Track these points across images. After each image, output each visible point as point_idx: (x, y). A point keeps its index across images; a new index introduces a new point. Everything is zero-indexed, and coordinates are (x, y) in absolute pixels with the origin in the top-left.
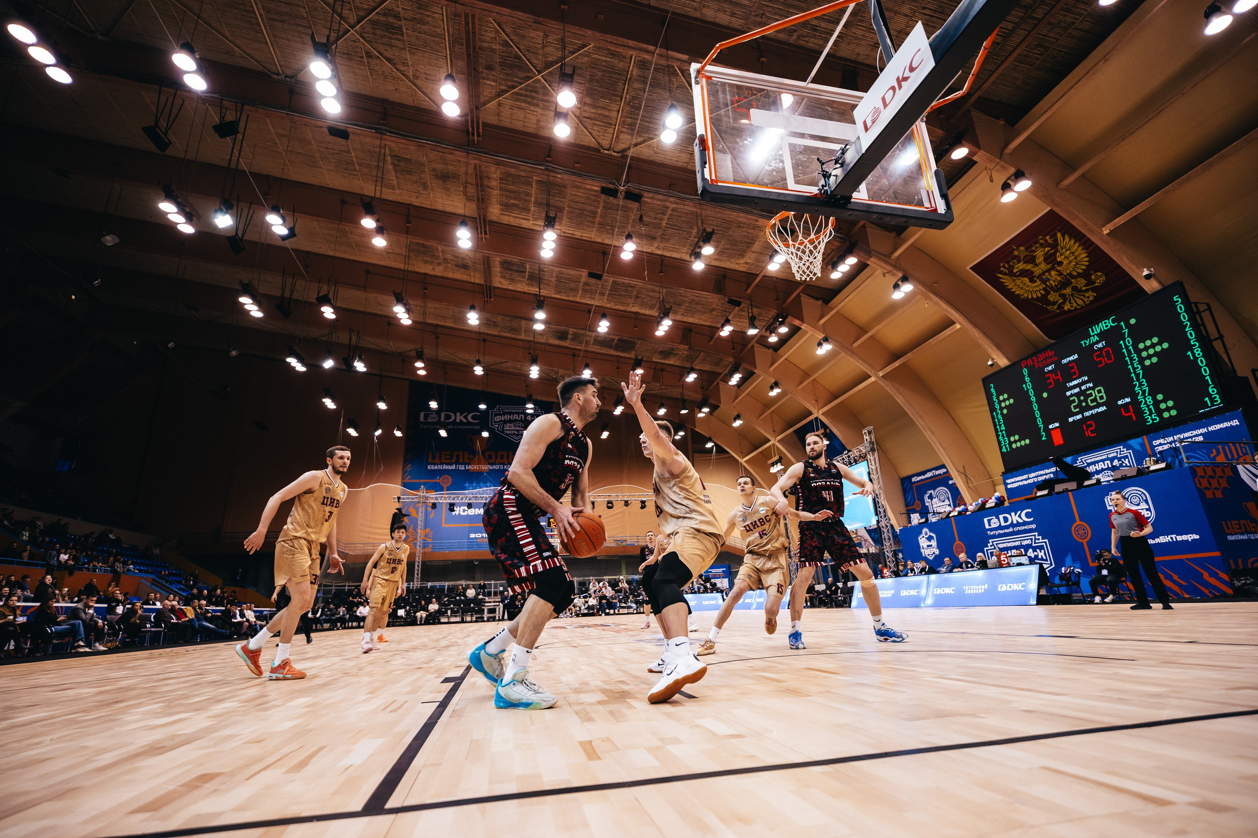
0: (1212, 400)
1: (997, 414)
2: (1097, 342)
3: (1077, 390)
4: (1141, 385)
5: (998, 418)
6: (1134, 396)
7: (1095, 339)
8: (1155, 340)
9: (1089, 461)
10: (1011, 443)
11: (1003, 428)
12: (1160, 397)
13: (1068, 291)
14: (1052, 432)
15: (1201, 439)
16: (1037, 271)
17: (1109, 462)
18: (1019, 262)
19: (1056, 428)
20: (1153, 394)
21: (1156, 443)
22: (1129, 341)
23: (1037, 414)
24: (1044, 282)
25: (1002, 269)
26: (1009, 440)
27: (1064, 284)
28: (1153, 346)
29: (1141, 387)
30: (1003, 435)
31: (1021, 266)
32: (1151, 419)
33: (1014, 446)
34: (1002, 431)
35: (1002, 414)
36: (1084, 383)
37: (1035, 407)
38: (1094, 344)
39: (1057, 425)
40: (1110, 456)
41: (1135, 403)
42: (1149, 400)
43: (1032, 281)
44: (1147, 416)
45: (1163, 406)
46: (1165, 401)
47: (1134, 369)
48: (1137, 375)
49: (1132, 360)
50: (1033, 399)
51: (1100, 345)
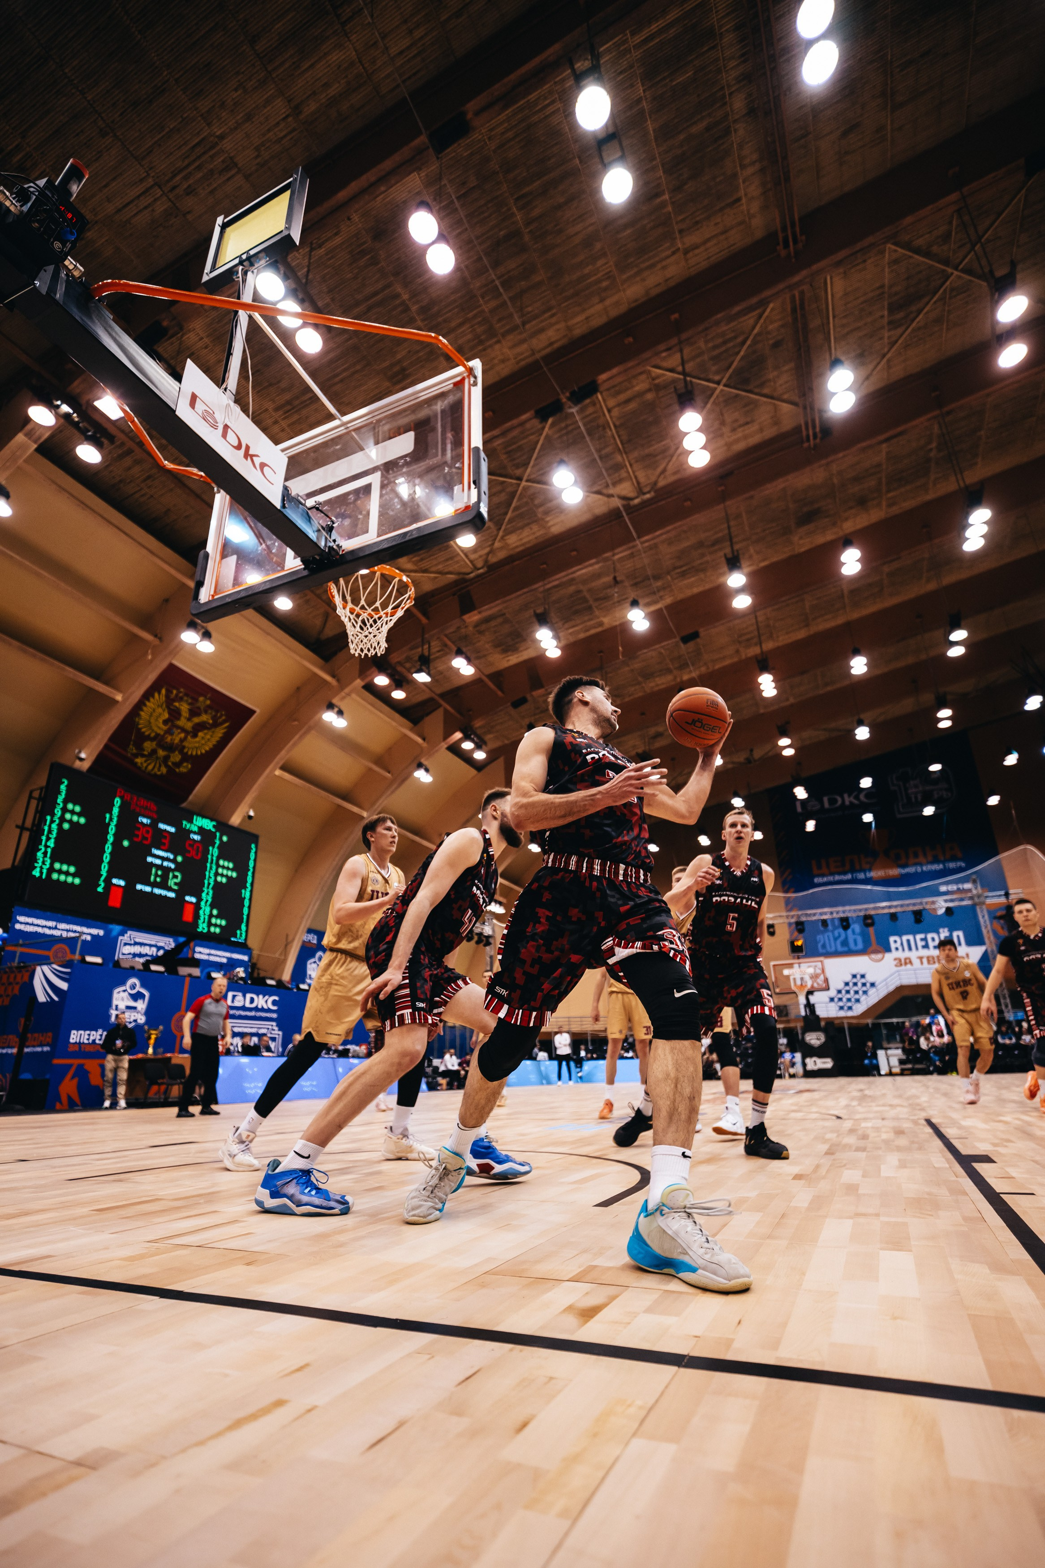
0: (241, 934)
1: (52, 821)
2: (195, 833)
3: (158, 862)
4: (208, 894)
5: (50, 826)
6: (200, 899)
7: (195, 829)
8: (231, 865)
9: (137, 940)
10: (51, 870)
11: (51, 844)
12: (215, 912)
13: (161, 753)
14: (113, 888)
15: (224, 961)
16: (182, 722)
17: (154, 949)
18: (189, 704)
19: (119, 886)
20: (212, 906)
21: (198, 949)
22: (216, 852)
23: (107, 858)
24: (169, 732)
25: (175, 692)
26: (52, 864)
27: (171, 748)
28: (228, 868)
29: (207, 895)
30: (45, 854)
31: (184, 708)
32: (202, 927)
33: (55, 876)
34: (46, 846)
35: (60, 826)
36: (167, 859)
37: (108, 848)
38: (192, 832)
39: (122, 883)
40: (160, 944)
41: (197, 906)
42: (208, 909)
43: (165, 722)
44: (200, 922)
45: (213, 921)
46: (217, 917)
47: (210, 877)
48: (209, 884)
49: (211, 868)
50: (111, 838)
51: (197, 837)
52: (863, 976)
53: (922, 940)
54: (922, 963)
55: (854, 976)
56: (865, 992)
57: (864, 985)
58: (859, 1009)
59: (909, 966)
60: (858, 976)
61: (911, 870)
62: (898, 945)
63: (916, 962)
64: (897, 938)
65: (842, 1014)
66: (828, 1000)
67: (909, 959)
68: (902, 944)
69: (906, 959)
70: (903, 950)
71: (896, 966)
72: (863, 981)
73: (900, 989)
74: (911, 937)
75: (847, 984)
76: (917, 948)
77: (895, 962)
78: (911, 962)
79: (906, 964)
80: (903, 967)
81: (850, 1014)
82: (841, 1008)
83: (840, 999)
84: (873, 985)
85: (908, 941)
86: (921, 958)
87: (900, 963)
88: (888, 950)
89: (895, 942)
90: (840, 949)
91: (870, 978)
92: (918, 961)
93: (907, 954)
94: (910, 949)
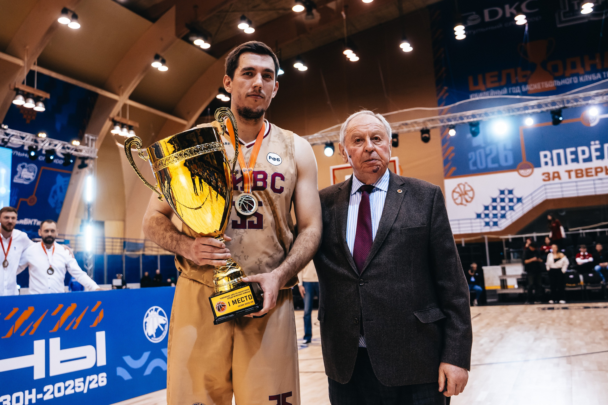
52: (511, 192)
53: (572, 153)
54: (570, 177)
55: (502, 192)
56: (511, 208)
57: (511, 200)
58: (504, 224)
59: (557, 180)
60: (506, 192)
61: (567, 81)
62: (548, 159)
63: (564, 176)
64: (548, 153)
65: (487, 229)
66: (475, 216)
67: (558, 173)
68: (552, 159)
69: (554, 173)
70: (553, 165)
71: (544, 180)
72: (511, 196)
73: (546, 202)
74: (561, 151)
75: (494, 200)
76: (566, 163)
77: (543, 177)
78: (559, 177)
79: (554, 178)
80: (551, 182)
81: (495, 229)
82: (487, 224)
83: (487, 215)
84: (519, 200)
85: (558, 155)
86: (569, 172)
87: (548, 177)
88: (538, 165)
89: (545, 156)
90: (490, 165)
91: (517, 194)
92: (567, 174)
93: (556, 168)
94: (559, 163)
